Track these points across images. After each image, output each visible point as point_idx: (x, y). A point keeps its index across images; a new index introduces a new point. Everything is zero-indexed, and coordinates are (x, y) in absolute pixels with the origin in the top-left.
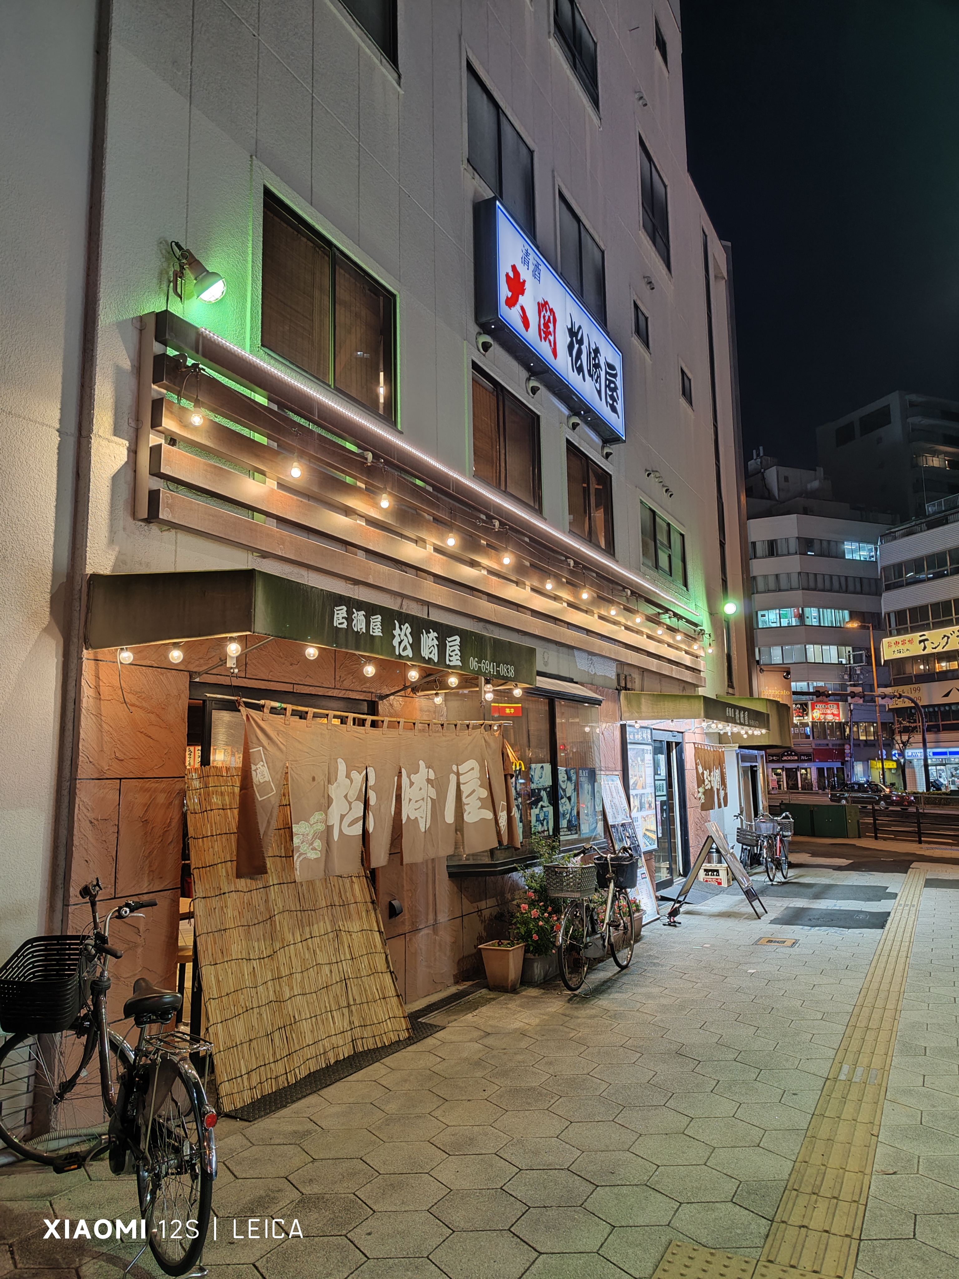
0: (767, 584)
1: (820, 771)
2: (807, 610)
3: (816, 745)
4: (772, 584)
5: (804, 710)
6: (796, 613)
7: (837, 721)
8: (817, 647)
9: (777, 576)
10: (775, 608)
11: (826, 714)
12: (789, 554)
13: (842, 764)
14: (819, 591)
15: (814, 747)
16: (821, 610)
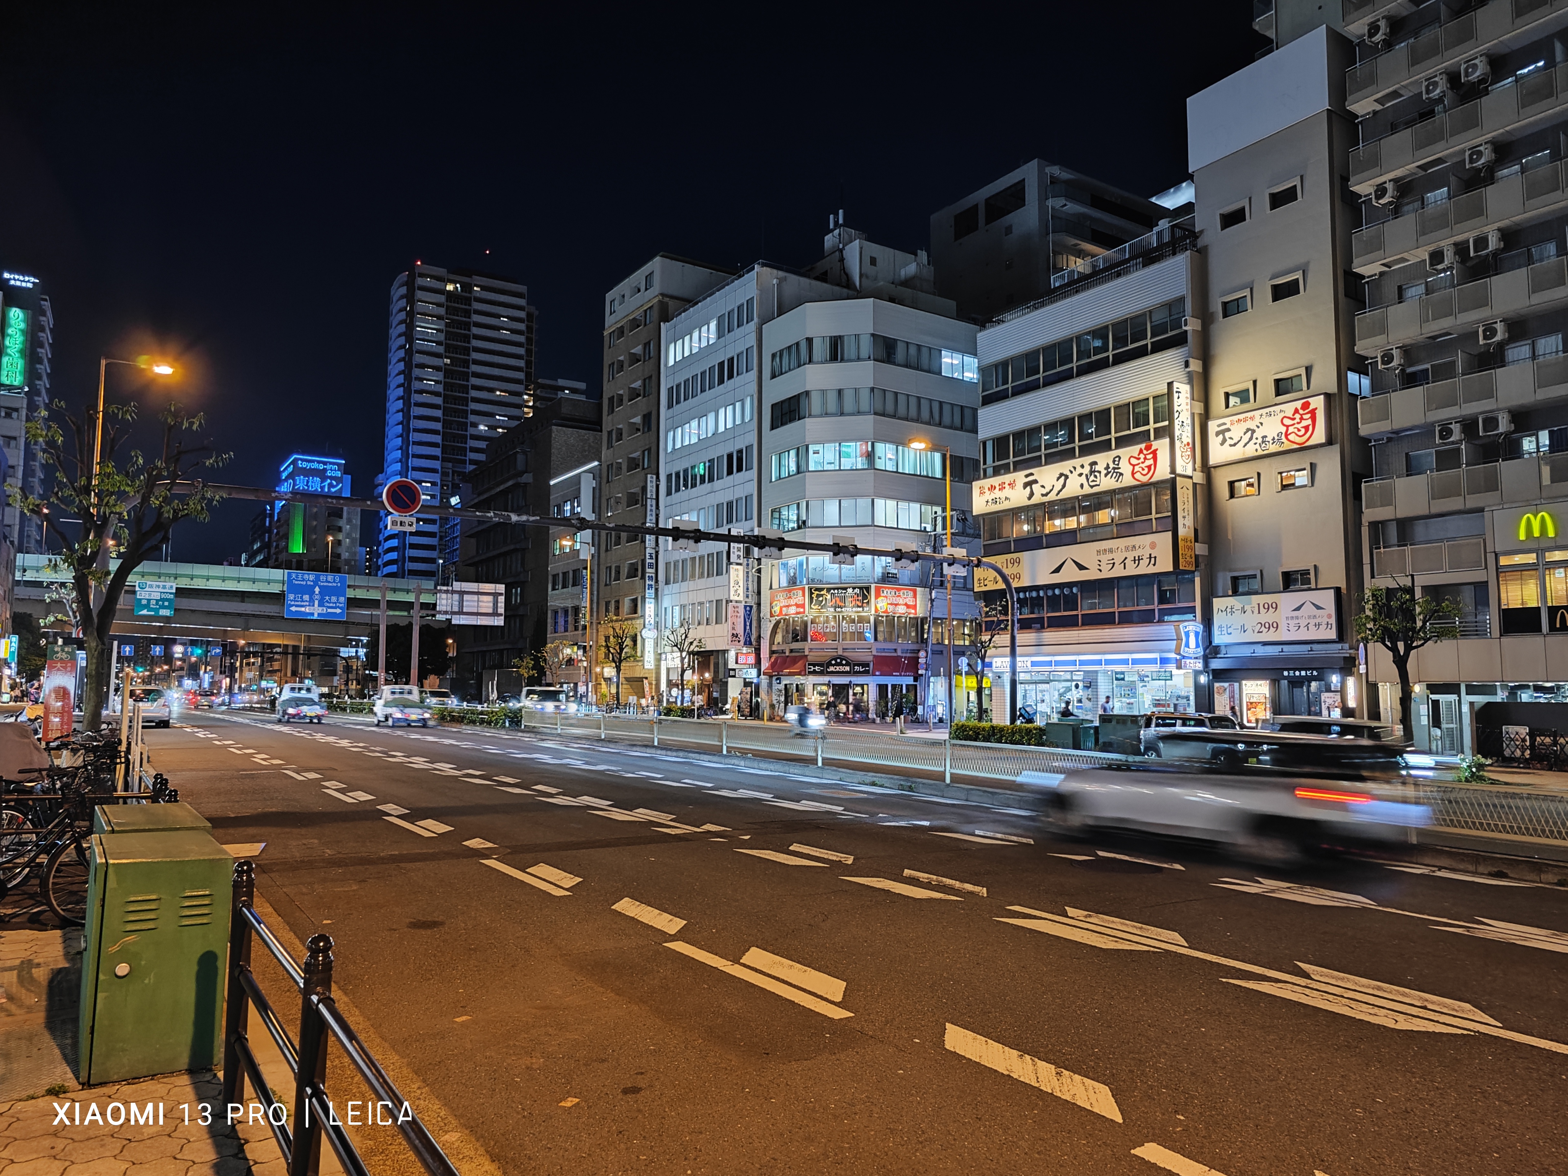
0: (824, 403)
1: (882, 688)
2: (880, 447)
3: (878, 650)
4: (832, 406)
5: (865, 597)
6: (864, 451)
7: (912, 616)
8: (891, 503)
9: (840, 392)
10: (834, 441)
11: (896, 605)
12: (859, 359)
13: (916, 680)
14: (899, 418)
15: (874, 653)
16: (900, 448)
